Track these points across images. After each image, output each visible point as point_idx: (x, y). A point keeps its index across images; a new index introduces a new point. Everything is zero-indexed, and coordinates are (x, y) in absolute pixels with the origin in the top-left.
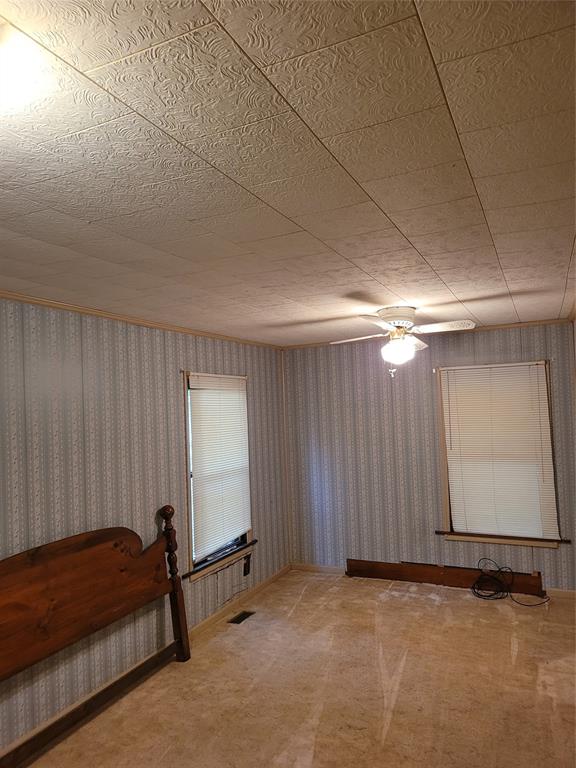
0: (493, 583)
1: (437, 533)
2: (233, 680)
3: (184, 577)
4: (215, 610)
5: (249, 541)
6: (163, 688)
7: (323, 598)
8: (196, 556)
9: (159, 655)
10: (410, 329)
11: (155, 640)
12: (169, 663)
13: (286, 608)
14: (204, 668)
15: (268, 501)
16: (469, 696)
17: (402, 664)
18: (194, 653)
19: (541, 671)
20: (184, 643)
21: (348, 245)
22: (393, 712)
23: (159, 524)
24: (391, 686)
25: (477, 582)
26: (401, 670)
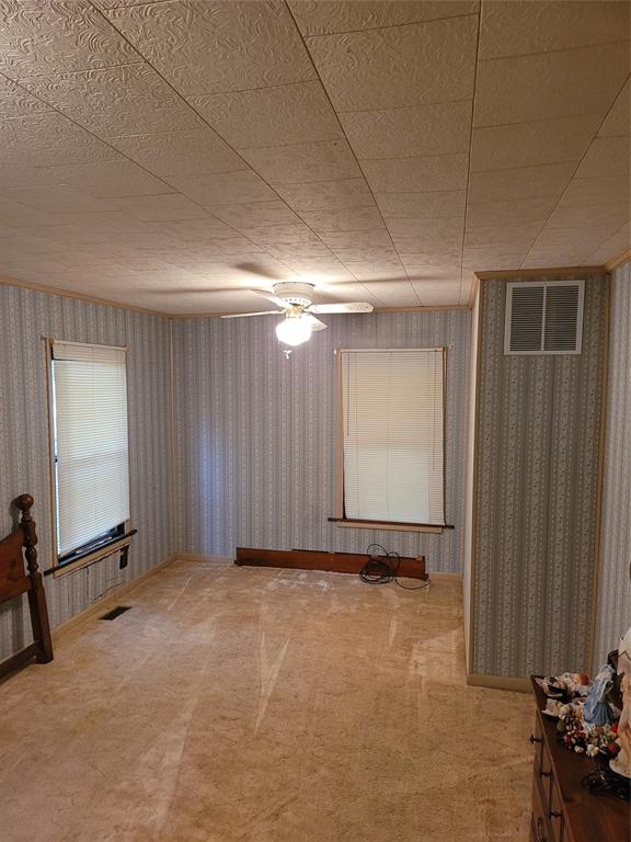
0: (380, 568)
1: (330, 520)
2: (100, 679)
3: (46, 573)
4: (84, 607)
5: (127, 531)
6: (19, 693)
7: (208, 590)
8: (61, 550)
9: (14, 658)
10: (307, 307)
11: (11, 642)
12: (27, 666)
13: (166, 601)
14: (67, 669)
15: (151, 488)
16: (345, 679)
17: (283, 652)
18: (58, 653)
19: (415, 651)
20: (46, 643)
21: (231, 213)
22: (269, 700)
23: (14, 515)
24: (269, 673)
25: (366, 568)
26: (281, 658)
